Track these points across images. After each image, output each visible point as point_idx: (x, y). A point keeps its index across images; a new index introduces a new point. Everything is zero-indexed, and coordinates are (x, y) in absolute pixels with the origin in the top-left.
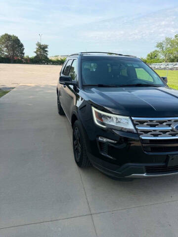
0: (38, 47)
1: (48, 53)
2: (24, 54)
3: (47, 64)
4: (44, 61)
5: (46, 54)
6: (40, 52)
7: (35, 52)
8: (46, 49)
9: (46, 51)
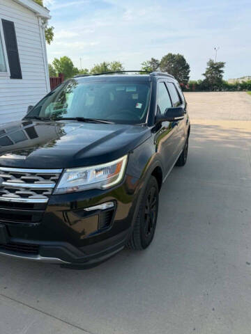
0: (209, 67)
1: (223, 74)
2: (188, 78)
3: (220, 91)
4: (215, 87)
5: (220, 75)
6: (212, 74)
7: (204, 75)
8: (221, 69)
9: (222, 71)
